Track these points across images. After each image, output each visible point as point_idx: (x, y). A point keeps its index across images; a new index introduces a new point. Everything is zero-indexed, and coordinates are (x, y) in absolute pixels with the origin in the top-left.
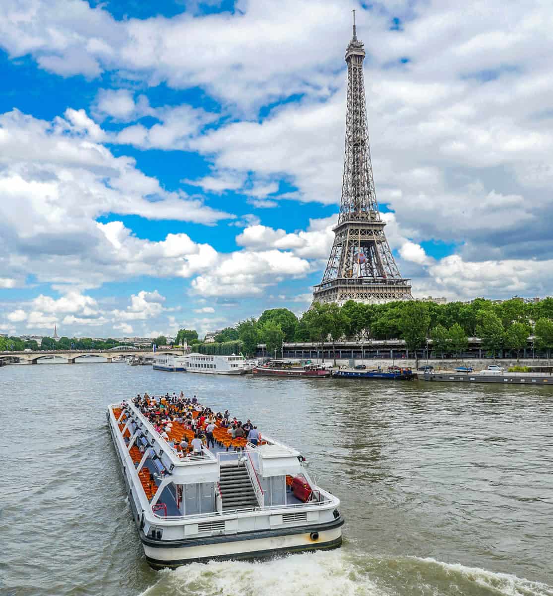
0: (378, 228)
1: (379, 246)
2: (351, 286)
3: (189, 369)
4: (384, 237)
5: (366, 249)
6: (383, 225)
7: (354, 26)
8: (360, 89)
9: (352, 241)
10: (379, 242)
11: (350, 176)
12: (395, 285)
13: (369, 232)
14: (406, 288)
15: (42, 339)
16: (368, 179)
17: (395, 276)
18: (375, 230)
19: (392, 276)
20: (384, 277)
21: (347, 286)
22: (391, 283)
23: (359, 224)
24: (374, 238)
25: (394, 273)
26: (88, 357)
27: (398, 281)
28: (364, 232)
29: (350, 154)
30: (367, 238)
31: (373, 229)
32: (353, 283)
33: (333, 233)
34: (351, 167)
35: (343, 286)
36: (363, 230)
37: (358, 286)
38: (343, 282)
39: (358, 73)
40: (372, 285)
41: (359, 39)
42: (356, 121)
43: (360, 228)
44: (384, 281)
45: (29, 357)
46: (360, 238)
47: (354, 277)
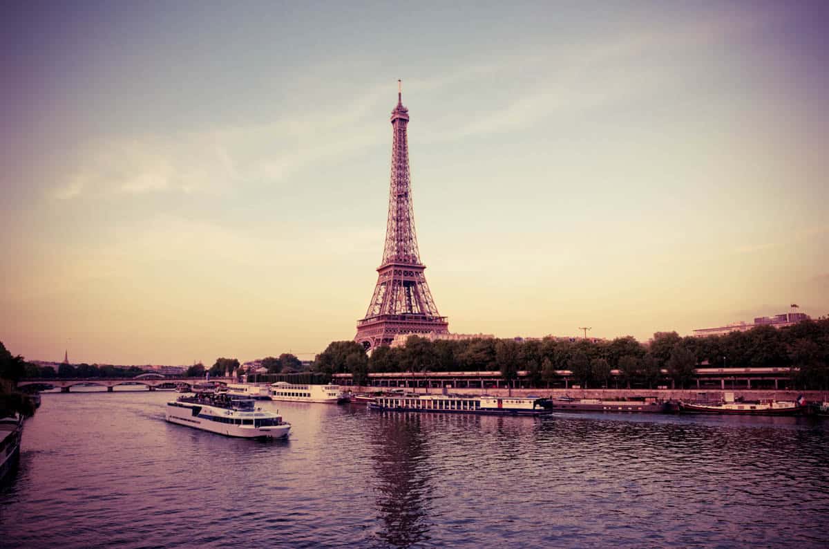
0: (418, 271)
1: (419, 287)
2: (396, 321)
3: (275, 398)
4: (424, 279)
5: (406, 288)
6: (424, 268)
7: (400, 94)
8: (405, 148)
9: (396, 280)
10: (420, 283)
11: (394, 223)
12: (434, 322)
13: (410, 274)
14: (443, 325)
15: (58, 366)
16: (410, 226)
17: (433, 314)
18: (416, 272)
19: (431, 313)
20: (424, 314)
21: (392, 321)
22: (430, 320)
23: (402, 266)
24: (416, 279)
25: (433, 311)
26: (126, 384)
27: (437, 318)
28: (406, 274)
29: (395, 204)
30: (409, 278)
31: (414, 271)
32: (397, 319)
33: (377, 273)
34: (395, 215)
35: (388, 321)
36: (406, 272)
37: (401, 321)
38: (388, 317)
39: (402, 134)
40: (413, 321)
41: (404, 105)
42: (400, 176)
43: (403, 270)
44: (424, 318)
45: (63, 384)
46: (403, 278)
47: (397, 313)
